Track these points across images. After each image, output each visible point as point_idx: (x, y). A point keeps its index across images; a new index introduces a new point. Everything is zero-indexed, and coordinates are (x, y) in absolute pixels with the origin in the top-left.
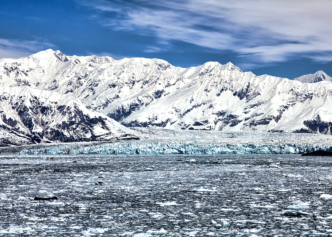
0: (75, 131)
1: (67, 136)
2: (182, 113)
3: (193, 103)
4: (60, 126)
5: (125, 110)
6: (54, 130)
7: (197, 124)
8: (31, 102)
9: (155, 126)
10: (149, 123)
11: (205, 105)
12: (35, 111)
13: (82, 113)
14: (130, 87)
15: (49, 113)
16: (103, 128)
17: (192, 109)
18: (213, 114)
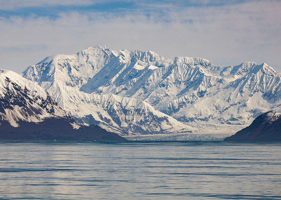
0: (149, 126)
1: (145, 130)
2: (221, 110)
3: (231, 103)
4: (139, 123)
5: (175, 107)
6: (135, 125)
7: (233, 119)
8: (117, 106)
9: (199, 120)
10: (195, 118)
11: (240, 104)
12: (120, 112)
13: (153, 114)
14: (177, 86)
15: (130, 114)
16: (167, 124)
17: (229, 107)
18: (247, 111)
